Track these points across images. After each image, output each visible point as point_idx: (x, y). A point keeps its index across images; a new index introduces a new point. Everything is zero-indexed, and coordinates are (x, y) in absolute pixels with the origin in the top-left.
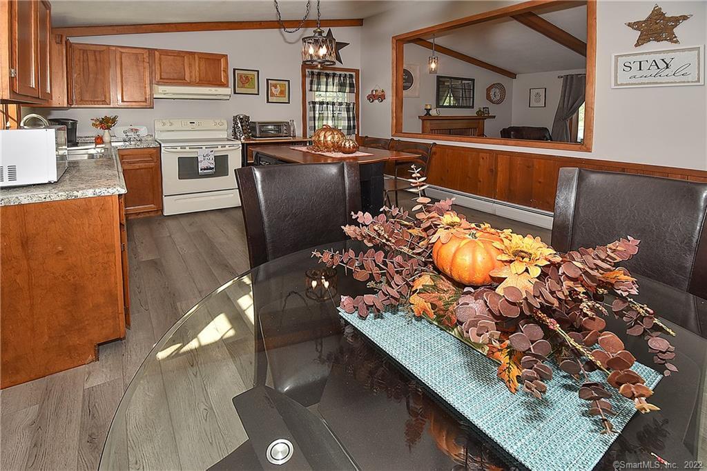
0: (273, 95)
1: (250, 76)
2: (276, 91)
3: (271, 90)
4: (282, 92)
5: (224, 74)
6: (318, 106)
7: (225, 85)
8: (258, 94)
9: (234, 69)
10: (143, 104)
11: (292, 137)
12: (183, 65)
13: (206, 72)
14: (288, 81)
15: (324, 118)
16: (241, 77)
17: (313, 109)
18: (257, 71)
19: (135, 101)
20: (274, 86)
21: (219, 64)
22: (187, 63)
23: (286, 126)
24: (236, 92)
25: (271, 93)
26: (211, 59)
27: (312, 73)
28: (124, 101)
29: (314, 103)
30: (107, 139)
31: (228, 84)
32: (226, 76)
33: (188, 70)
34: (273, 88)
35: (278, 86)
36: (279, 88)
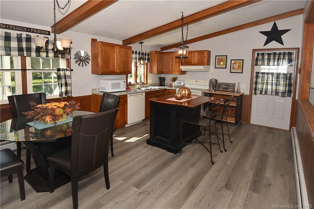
0: (234, 68)
1: (223, 59)
2: (236, 66)
3: (233, 65)
4: (239, 67)
5: (205, 59)
6: (261, 75)
7: (205, 65)
8: (226, 68)
9: (216, 56)
10: (179, 73)
11: (238, 93)
12: (191, 57)
13: (199, 59)
14: (243, 60)
15: (265, 83)
16: (219, 59)
17: (257, 77)
18: (227, 56)
19: (177, 72)
20: (235, 63)
21: (204, 55)
22: (193, 56)
23: (231, 86)
24: (216, 67)
25: (233, 67)
26: (201, 52)
27: (258, 54)
28: (175, 72)
29: (257, 73)
30: (173, 85)
31: (207, 64)
32: (206, 60)
33: (192, 59)
34: (234, 64)
35: (237, 63)
36: (237, 65)
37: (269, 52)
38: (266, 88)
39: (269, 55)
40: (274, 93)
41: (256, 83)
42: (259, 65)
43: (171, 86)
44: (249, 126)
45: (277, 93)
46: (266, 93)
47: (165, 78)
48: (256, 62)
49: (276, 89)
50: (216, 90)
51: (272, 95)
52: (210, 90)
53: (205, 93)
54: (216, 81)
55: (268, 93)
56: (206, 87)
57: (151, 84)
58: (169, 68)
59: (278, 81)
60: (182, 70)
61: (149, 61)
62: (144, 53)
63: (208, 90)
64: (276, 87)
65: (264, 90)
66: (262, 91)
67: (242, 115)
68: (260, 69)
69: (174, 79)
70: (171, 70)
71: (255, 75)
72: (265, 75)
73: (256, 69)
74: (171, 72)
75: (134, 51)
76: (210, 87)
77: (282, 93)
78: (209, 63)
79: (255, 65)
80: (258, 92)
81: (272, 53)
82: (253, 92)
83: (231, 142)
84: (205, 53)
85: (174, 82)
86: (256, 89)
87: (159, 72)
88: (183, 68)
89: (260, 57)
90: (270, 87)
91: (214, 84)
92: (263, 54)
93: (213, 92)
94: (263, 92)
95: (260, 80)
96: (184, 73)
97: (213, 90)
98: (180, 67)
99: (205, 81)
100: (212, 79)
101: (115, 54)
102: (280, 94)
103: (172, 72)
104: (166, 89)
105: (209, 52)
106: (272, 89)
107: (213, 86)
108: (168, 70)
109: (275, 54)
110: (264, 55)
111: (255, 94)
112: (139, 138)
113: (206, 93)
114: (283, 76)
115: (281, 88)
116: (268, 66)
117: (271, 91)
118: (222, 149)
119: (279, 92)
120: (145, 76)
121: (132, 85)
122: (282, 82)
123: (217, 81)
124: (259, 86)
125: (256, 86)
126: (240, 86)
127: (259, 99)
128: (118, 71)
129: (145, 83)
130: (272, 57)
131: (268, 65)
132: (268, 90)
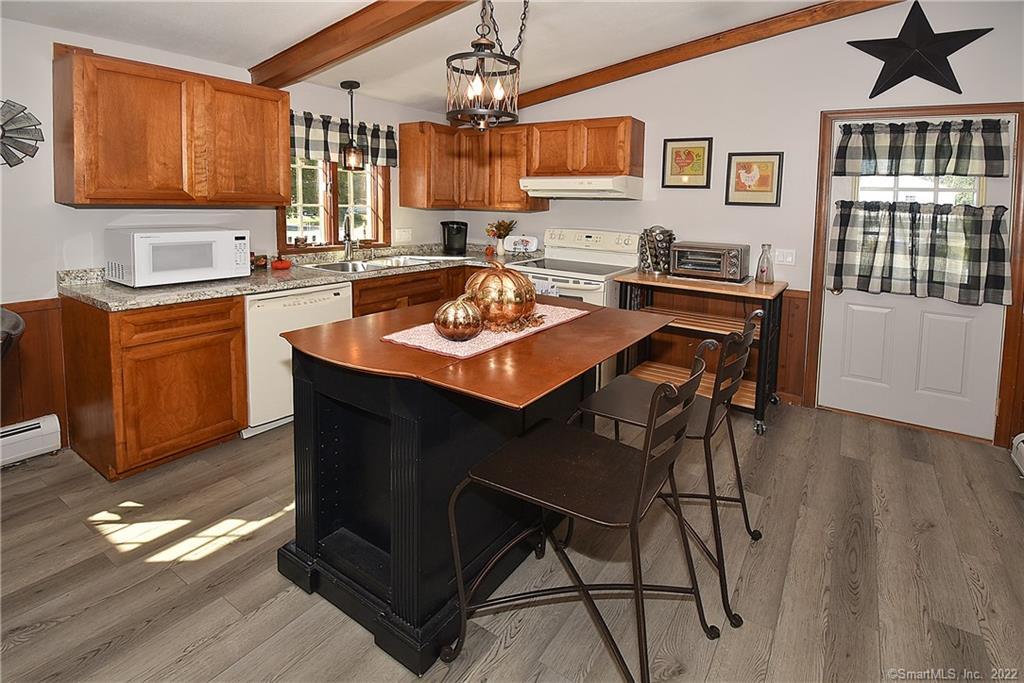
0: (741, 187)
1: (696, 152)
2: (751, 179)
4: (763, 181)
5: (621, 153)
6: (861, 213)
7: (621, 173)
8: (707, 186)
9: (666, 141)
10: (518, 206)
11: (762, 283)
12: (566, 143)
13: (595, 152)
14: (781, 155)
15: (881, 246)
16: (677, 154)
17: (845, 220)
18: (710, 140)
19: (510, 202)
20: (747, 168)
21: (615, 136)
22: (570, 138)
23: (735, 257)
24: (666, 184)
25: (737, 183)
26: (604, 128)
27: (847, 131)
28: (501, 201)
29: (846, 206)
30: (500, 250)
31: (627, 170)
32: (623, 156)
33: (570, 151)
34: (742, 172)
35: (755, 167)
36: (756, 173)
37: (899, 122)
38: (888, 264)
39: (897, 131)
40: (921, 288)
41: (841, 245)
42: (852, 174)
43: (491, 253)
44: (814, 416)
45: (935, 287)
46: (886, 288)
47: (466, 225)
48: (836, 162)
49: (931, 272)
50: (667, 272)
51: (913, 293)
52: (641, 271)
53: (621, 283)
54: (669, 237)
55: (896, 285)
56: (627, 259)
57: (410, 247)
58: (481, 188)
59: (939, 237)
60: (531, 194)
61: (393, 161)
62: (370, 126)
63: (633, 271)
64: (931, 264)
65: (877, 272)
66: (870, 277)
67: (780, 369)
68: (855, 189)
69: (503, 230)
70: (487, 195)
71: (834, 212)
72: (881, 212)
73: (840, 189)
74: (486, 201)
75: (316, 116)
76: (642, 260)
77: (962, 286)
78: (638, 169)
79: (836, 174)
80: (850, 281)
81: (910, 125)
82: (829, 281)
83: (756, 536)
84: (621, 127)
85: (500, 240)
86: (839, 270)
87: (436, 200)
88: (534, 186)
89: (857, 141)
90: (901, 262)
91: (661, 248)
92: (868, 131)
93: (656, 280)
94: (875, 284)
95: (855, 234)
96: (538, 204)
97: (657, 273)
98: (521, 181)
99: (625, 236)
100: (651, 231)
101: (184, 113)
102: (952, 293)
103: (490, 204)
104: (464, 266)
105: (638, 127)
106: (913, 270)
107: (656, 256)
108: (475, 195)
109: (923, 128)
110: (873, 132)
111: (838, 288)
112: (254, 526)
113: (627, 284)
114: (962, 217)
115: (956, 268)
116: (893, 177)
117: (909, 276)
118: (716, 617)
119: (943, 283)
120: (378, 216)
121: (312, 251)
122: (958, 242)
123: (671, 235)
124: (855, 259)
125: (841, 258)
126: (771, 259)
127: (854, 307)
128: (203, 190)
129: (381, 241)
130: (909, 139)
131: (890, 174)
132: (894, 274)
